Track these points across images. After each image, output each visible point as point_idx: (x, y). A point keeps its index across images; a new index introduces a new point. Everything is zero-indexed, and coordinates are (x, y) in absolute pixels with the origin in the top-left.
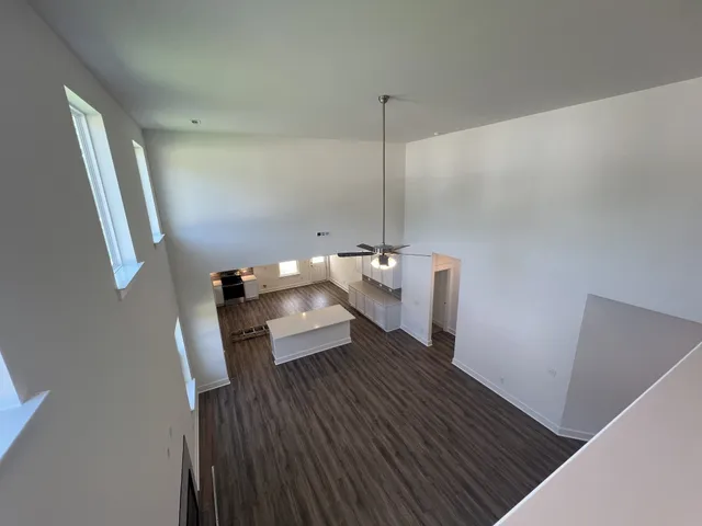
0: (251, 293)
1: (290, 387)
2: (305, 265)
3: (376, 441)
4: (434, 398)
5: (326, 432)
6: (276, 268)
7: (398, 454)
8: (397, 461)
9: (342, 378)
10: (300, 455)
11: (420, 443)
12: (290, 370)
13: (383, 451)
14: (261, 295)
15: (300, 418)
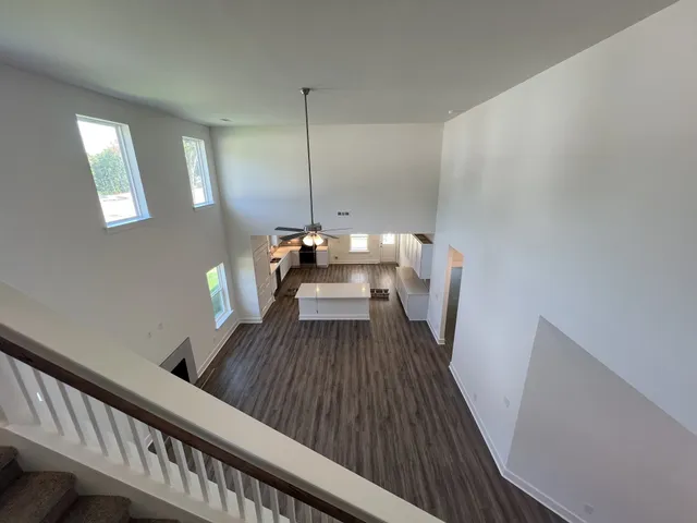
0: (321, 261)
1: (296, 338)
2: (375, 244)
3: (321, 399)
4: (399, 388)
5: (293, 378)
6: (348, 242)
7: (328, 415)
8: (323, 419)
9: (337, 344)
10: (264, 384)
11: (353, 415)
12: (306, 327)
13: (320, 406)
14: (331, 265)
15: (284, 360)
